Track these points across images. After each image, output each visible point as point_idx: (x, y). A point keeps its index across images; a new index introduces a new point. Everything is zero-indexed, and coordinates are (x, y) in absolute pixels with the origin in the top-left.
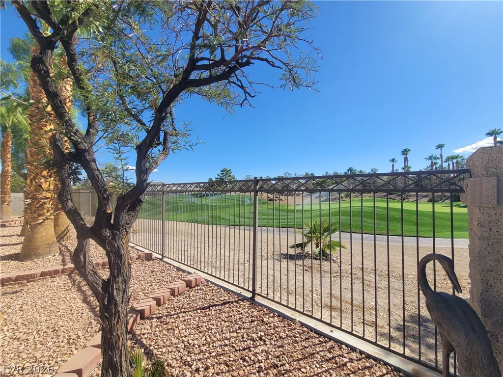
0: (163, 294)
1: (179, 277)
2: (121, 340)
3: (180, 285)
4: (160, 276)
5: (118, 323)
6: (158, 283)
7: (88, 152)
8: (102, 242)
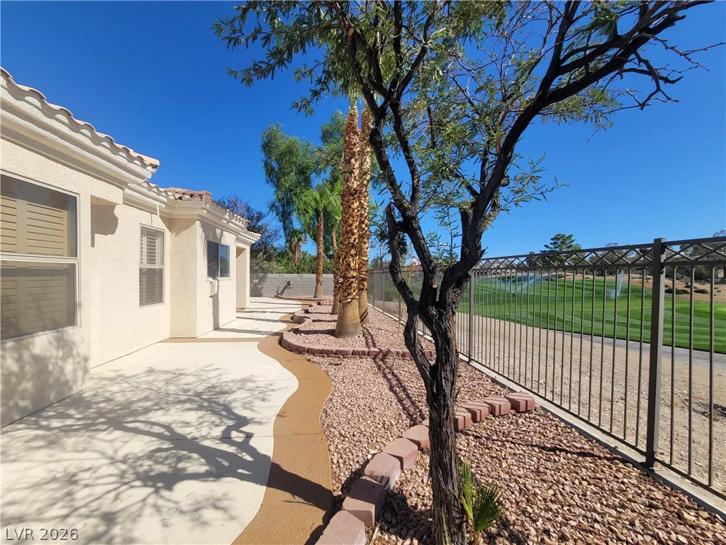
0: (481, 408)
1: (497, 393)
2: (450, 440)
3: (501, 402)
4: (470, 384)
5: (447, 418)
6: (468, 392)
7: (415, 219)
8: (428, 322)
